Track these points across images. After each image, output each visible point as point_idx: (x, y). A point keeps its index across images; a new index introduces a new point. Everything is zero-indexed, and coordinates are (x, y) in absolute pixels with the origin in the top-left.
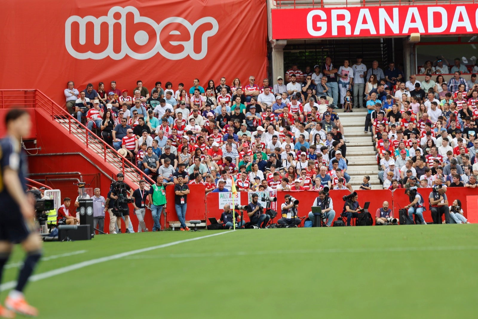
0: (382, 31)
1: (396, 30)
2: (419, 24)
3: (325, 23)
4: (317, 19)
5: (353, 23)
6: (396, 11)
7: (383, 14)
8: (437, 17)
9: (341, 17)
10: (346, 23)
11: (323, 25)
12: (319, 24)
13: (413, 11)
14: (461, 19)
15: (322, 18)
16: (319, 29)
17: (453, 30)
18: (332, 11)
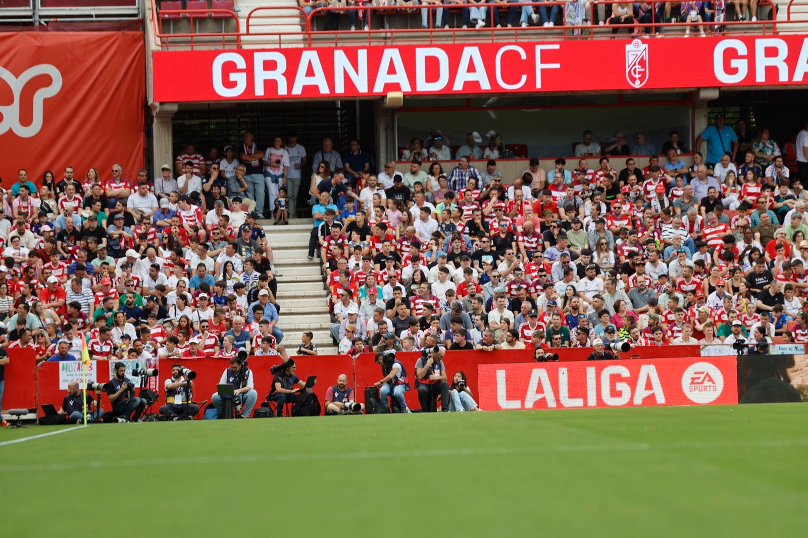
0: (340, 89)
1: (362, 87)
2: (401, 77)
3: (244, 75)
4: (229, 67)
5: (290, 75)
6: (362, 55)
7: (340, 58)
8: (432, 65)
9: (270, 65)
10: (278, 75)
11: (240, 79)
12: (233, 77)
13: (391, 55)
14: (471, 68)
15: (239, 67)
16: (233, 85)
17: (458, 86)
18: (256, 54)
